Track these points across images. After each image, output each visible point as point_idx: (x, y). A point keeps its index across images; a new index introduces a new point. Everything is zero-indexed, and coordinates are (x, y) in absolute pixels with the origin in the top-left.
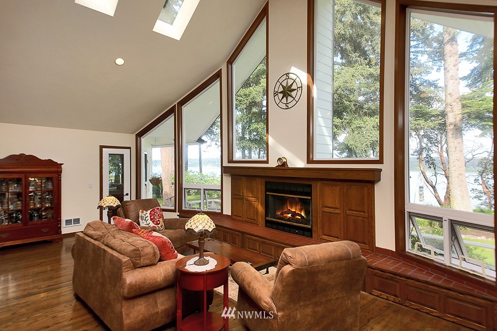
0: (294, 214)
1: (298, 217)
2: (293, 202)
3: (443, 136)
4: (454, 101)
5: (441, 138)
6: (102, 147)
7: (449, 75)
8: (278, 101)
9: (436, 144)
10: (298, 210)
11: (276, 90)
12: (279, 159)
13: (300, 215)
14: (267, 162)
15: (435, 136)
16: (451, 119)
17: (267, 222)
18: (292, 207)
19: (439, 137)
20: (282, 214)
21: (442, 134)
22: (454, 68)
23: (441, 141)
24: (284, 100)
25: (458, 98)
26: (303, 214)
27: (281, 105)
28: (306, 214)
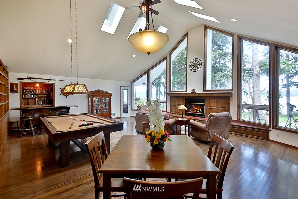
0: (197, 110)
1: (198, 111)
2: (196, 106)
3: (251, 79)
4: (256, 64)
5: (250, 80)
6: (121, 87)
7: (254, 53)
8: (191, 69)
9: (247, 83)
10: (198, 108)
11: (191, 64)
12: (192, 90)
13: (199, 111)
14: (186, 91)
15: (247, 79)
16: (255, 72)
17: (186, 113)
18: (196, 108)
19: (249, 80)
20: (192, 111)
21: (250, 78)
22: (256, 50)
23: (250, 82)
24: (194, 68)
25: (258, 63)
26: (200, 110)
27: (192, 70)
28: (201, 110)
